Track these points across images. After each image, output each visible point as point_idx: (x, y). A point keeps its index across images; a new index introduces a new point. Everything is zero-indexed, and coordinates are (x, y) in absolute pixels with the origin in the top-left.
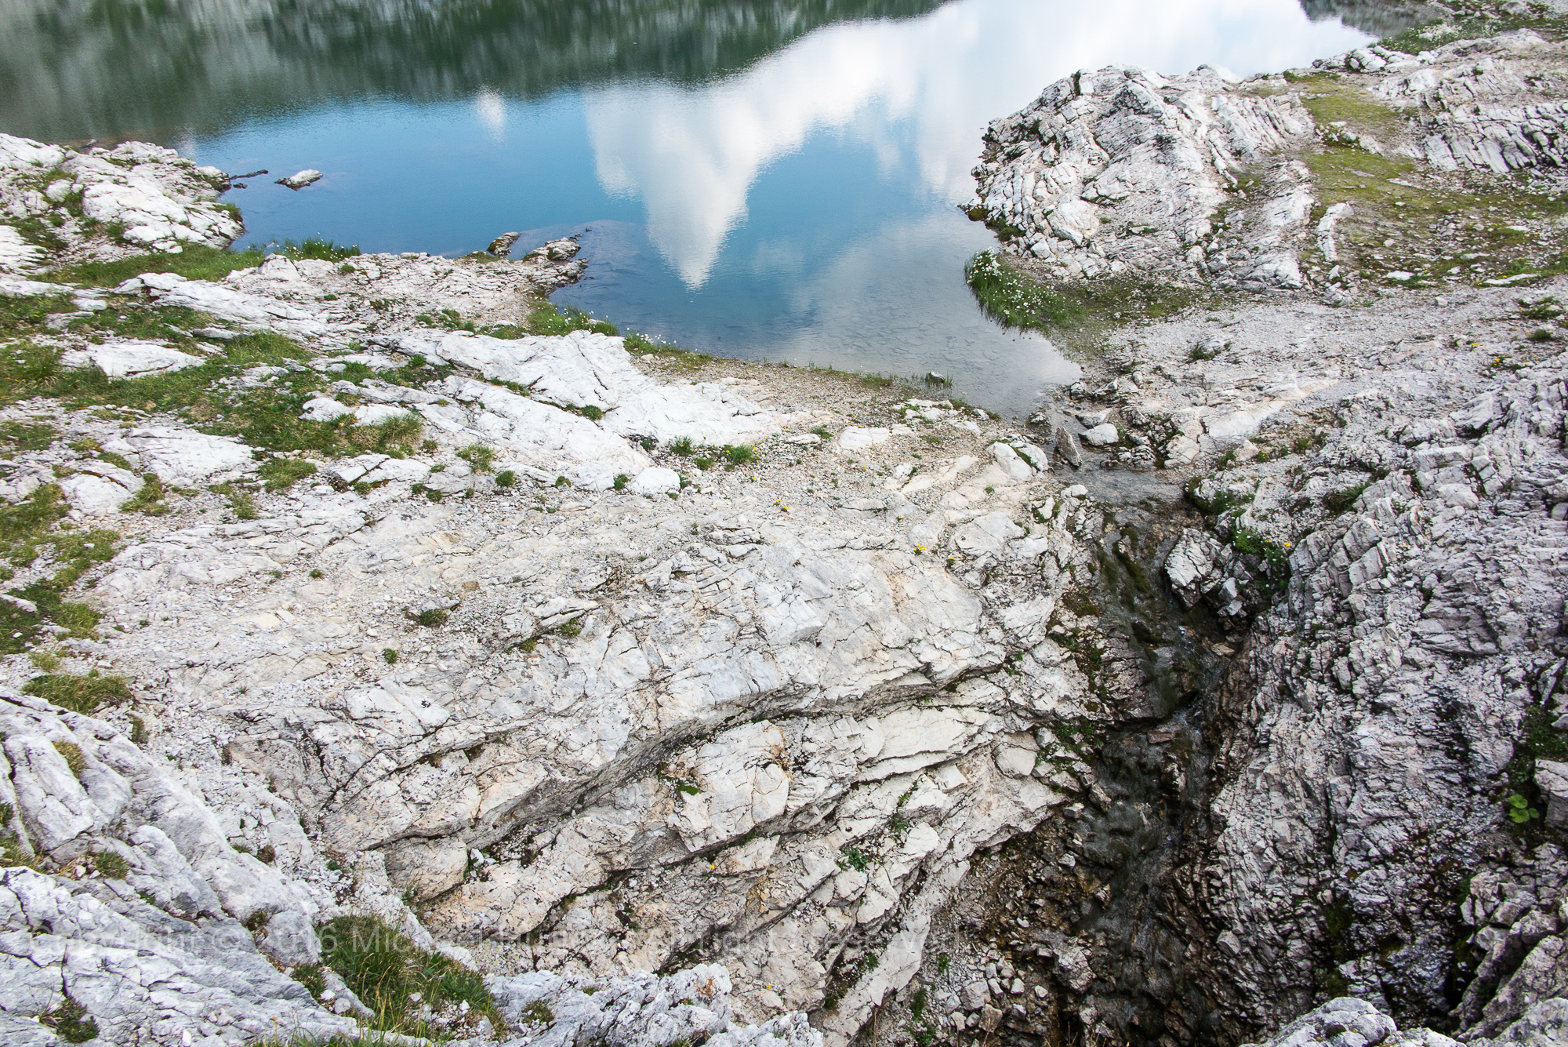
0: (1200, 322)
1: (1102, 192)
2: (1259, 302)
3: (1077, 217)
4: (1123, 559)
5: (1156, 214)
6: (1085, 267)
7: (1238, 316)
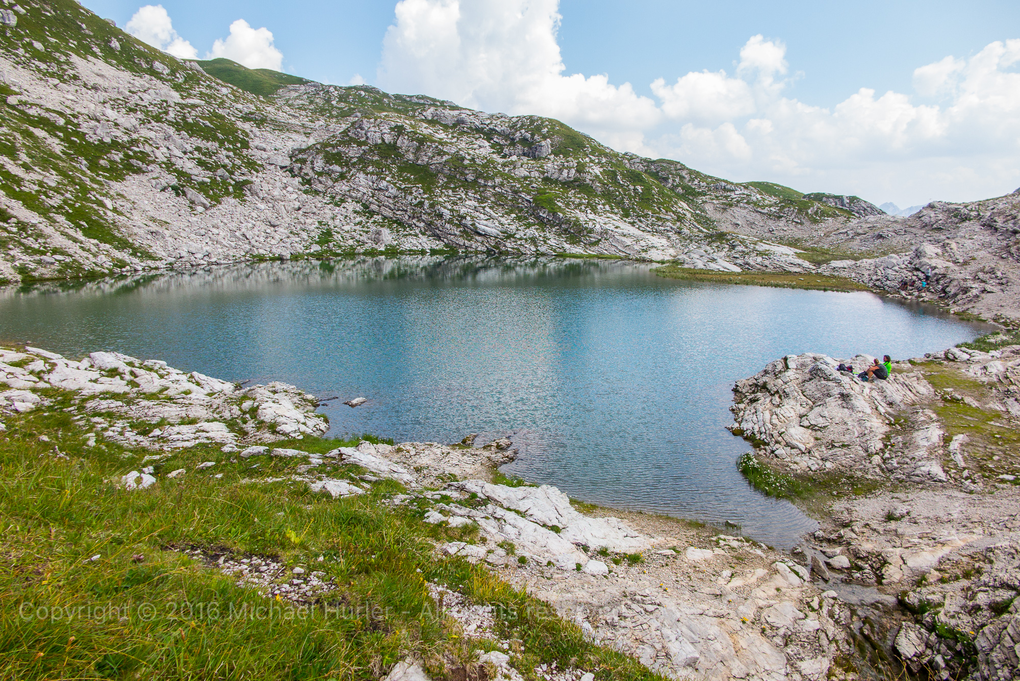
0: (888, 499)
1: (813, 422)
2: (922, 489)
3: (799, 435)
4: (867, 638)
5: (847, 436)
6: (810, 464)
7: (911, 497)
